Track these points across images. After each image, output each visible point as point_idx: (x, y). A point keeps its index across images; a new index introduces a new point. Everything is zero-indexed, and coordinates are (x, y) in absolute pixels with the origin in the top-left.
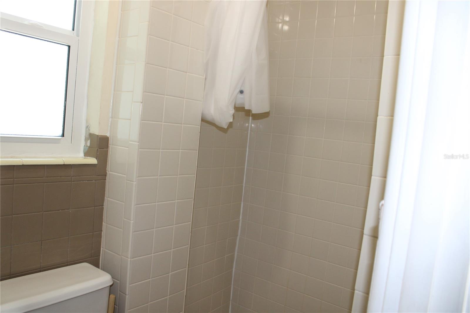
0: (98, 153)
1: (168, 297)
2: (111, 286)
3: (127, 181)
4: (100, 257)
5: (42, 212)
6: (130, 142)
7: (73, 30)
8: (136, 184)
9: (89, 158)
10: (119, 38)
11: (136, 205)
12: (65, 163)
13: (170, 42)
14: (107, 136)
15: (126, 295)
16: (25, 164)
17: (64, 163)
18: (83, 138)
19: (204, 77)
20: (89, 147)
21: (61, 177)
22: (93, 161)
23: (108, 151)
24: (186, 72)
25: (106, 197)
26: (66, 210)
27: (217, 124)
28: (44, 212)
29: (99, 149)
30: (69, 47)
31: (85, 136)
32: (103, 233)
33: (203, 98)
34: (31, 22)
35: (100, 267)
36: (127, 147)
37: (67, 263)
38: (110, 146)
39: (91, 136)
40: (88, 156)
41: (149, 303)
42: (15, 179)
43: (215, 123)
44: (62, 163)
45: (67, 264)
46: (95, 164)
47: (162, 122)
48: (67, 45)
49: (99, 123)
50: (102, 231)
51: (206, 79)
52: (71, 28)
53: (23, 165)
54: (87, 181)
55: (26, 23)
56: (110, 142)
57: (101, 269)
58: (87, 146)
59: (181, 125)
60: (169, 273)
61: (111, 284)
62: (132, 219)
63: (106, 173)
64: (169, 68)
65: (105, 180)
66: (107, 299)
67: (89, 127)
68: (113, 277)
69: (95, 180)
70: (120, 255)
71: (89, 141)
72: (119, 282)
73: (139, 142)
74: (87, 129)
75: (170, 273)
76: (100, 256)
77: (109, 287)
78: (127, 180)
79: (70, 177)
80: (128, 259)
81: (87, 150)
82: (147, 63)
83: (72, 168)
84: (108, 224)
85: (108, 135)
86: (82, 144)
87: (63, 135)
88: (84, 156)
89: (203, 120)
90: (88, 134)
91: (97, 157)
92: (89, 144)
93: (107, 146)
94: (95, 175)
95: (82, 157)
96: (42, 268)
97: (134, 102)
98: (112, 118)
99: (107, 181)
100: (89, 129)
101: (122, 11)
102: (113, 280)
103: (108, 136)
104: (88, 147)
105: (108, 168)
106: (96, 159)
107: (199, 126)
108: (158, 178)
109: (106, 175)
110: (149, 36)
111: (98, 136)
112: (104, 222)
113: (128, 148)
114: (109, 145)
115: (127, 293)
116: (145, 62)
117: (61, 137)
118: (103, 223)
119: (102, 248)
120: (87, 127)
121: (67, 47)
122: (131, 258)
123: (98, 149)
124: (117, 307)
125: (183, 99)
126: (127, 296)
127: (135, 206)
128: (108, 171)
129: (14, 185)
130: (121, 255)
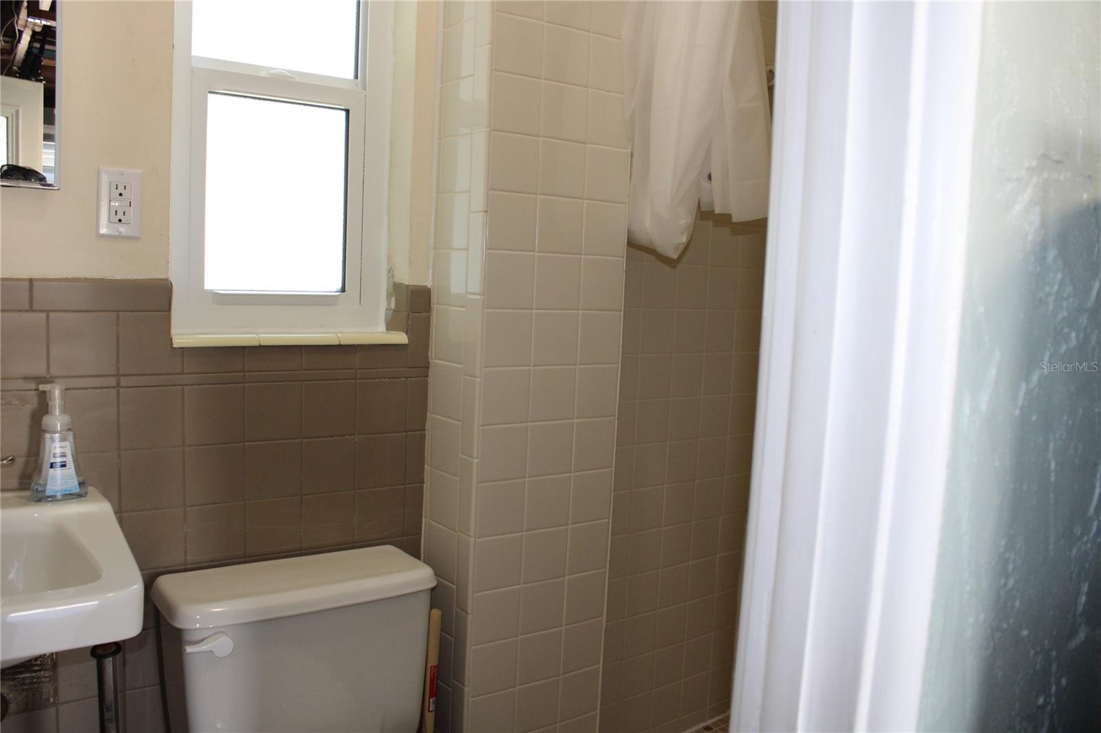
0: (410, 323)
1: (564, 628)
2: (433, 590)
3: (465, 377)
4: (420, 538)
5: (299, 438)
6: (469, 296)
7: (356, 77)
8: (481, 382)
9: (394, 332)
10: (442, 83)
11: (482, 426)
12: (342, 343)
13: (543, 81)
14: (426, 286)
15: (467, 613)
16: (263, 343)
17: (340, 342)
18: (384, 294)
19: (630, 150)
20: (394, 311)
21: (334, 370)
22: (401, 338)
23: (430, 317)
24: (585, 143)
25: (430, 413)
26: (347, 437)
27: (659, 250)
28: (304, 438)
29: (410, 313)
30: (347, 111)
31: (387, 289)
32: (426, 487)
33: (629, 197)
34: (272, 72)
35: (422, 559)
36: (463, 307)
37: (354, 543)
38: (434, 307)
39: (397, 289)
40: (392, 330)
41: (520, 637)
42: (247, 373)
43: (657, 249)
44: (336, 343)
45: (352, 545)
46: (404, 345)
47: (534, 251)
48: (343, 108)
49: (410, 261)
50: (423, 482)
51: (632, 155)
52: (351, 76)
53: (260, 346)
54: (389, 378)
55: (262, 74)
56: (434, 299)
57: (425, 562)
58: (390, 310)
59: (579, 256)
60: (564, 576)
61: (433, 584)
62: (475, 455)
63: (429, 362)
64: (543, 137)
65: (427, 377)
66: (426, 617)
67: (393, 270)
68: (437, 574)
69: (405, 378)
70: (455, 531)
71: (394, 298)
72: (454, 587)
73: (484, 295)
74: (390, 275)
75: (567, 577)
76: (421, 534)
77: (430, 591)
78: (464, 375)
79: (354, 370)
80: (468, 538)
81: (390, 317)
82: (493, 130)
83: (356, 353)
84: (434, 468)
85: (429, 284)
86: (382, 306)
87: (343, 290)
88: (387, 330)
89: (632, 244)
90: (391, 283)
91: (407, 330)
92: (393, 306)
93: (428, 308)
94: (404, 368)
95: (383, 332)
96: (304, 550)
97: (472, 212)
98: (435, 248)
99: (430, 380)
100: (392, 274)
101: (445, 28)
102: (438, 580)
103: (429, 286)
104: (392, 311)
105: (432, 353)
106: (407, 334)
107: (623, 257)
108: (530, 369)
109: (428, 368)
110: (494, 72)
111: (408, 286)
112: (428, 465)
113: (463, 309)
114: (432, 306)
115: (469, 610)
116: (489, 127)
117: (339, 293)
118: (426, 466)
119: (426, 517)
120: (390, 271)
121: (344, 113)
122: (475, 537)
123: (408, 314)
124: (453, 639)
125: (581, 201)
126: (470, 617)
127: (481, 428)
128: (432, 359)
129: (246, 384)
130: (457, 530)
